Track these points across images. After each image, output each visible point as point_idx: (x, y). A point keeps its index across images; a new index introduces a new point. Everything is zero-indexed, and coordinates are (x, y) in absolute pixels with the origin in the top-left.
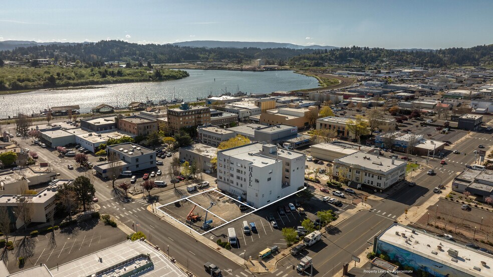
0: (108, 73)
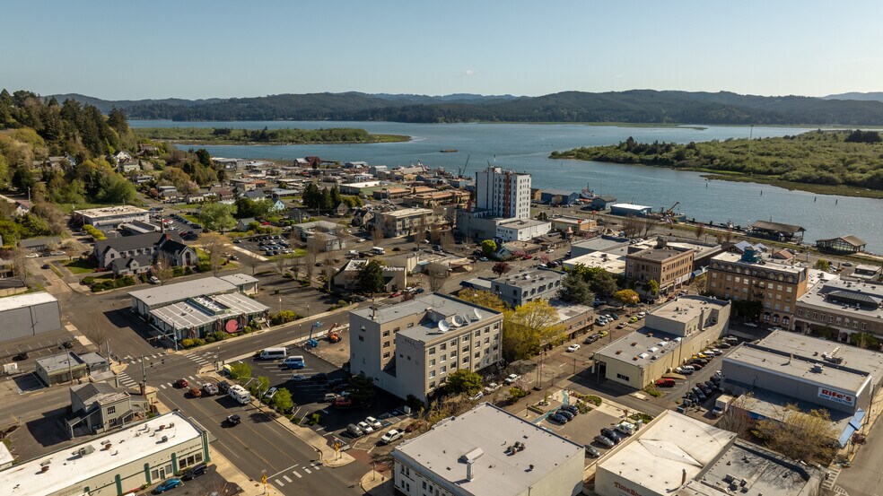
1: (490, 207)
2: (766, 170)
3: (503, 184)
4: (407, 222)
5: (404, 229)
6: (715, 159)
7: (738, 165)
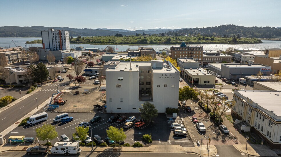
0: (205, 39)
1: (51, 46)
2: (108, 42)
3: (57, 35)
4: (11, 56)
5: (10, 60)
6: (90, 40)
7: (99, 41)
